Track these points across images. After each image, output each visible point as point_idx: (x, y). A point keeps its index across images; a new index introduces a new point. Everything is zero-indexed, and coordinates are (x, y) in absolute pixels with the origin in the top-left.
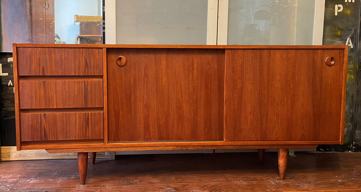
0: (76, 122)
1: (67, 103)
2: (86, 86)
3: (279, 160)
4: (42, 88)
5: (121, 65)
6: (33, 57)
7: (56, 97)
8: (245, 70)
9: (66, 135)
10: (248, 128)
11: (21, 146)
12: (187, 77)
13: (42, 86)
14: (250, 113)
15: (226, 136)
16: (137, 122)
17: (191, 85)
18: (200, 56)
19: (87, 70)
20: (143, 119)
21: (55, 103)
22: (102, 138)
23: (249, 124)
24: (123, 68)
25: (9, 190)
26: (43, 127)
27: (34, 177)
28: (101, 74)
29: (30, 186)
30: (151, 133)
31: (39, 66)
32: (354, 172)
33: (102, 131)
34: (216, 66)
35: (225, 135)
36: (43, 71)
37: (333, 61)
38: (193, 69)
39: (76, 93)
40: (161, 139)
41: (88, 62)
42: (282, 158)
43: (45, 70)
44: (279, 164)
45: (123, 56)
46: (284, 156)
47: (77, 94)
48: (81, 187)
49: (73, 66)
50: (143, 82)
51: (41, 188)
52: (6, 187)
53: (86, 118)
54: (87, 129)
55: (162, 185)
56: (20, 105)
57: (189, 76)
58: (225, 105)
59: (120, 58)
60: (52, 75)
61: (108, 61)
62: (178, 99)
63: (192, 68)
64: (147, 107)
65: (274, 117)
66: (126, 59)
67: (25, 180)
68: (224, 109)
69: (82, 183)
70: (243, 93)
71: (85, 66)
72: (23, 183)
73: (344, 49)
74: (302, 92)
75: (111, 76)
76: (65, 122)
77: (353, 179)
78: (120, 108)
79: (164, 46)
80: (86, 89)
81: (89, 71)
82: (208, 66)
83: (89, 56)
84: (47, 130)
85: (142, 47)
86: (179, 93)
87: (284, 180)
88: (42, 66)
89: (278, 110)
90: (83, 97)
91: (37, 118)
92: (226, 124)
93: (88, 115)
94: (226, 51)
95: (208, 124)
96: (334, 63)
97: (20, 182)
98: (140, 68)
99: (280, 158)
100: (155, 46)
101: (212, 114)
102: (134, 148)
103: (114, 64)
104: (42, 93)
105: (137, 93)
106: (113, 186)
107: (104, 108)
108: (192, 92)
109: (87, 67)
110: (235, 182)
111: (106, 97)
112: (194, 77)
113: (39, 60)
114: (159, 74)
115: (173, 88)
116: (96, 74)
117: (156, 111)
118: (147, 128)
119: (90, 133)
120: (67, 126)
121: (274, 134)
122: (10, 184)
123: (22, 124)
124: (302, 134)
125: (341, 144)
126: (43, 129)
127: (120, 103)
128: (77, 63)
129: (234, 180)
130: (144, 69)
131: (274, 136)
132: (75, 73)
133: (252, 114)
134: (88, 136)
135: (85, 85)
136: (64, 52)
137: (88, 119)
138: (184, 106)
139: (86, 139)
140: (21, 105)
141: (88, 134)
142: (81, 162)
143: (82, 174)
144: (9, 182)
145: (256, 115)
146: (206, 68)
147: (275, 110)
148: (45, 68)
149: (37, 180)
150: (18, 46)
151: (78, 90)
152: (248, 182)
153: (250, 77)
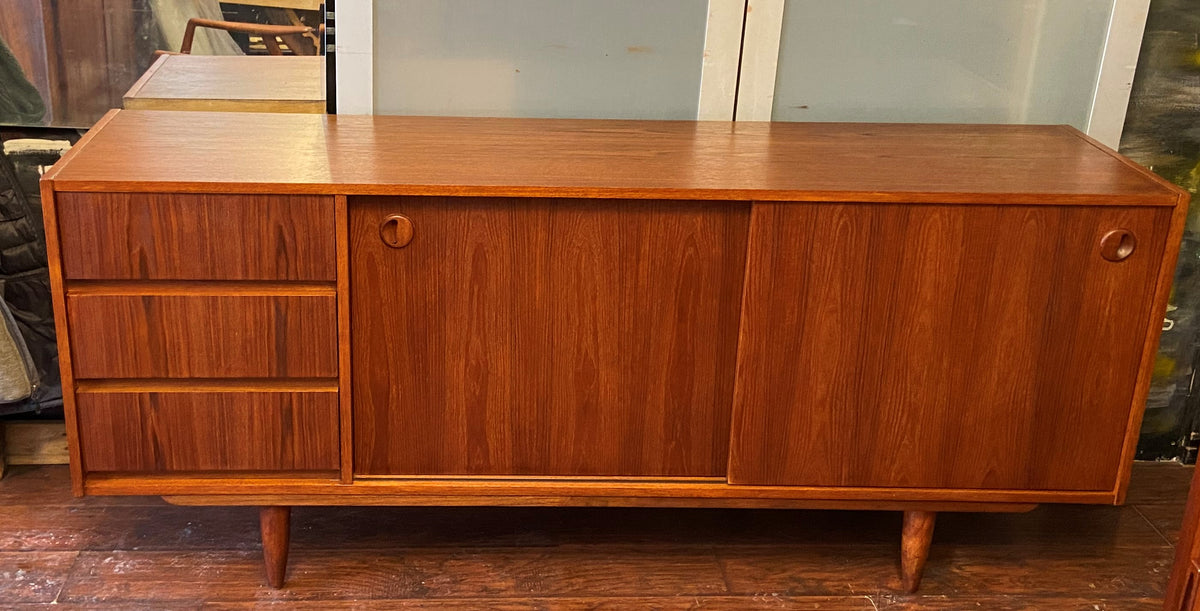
0: (251, 418)
1: (223, 364)
2: (283, 313)
3: (904, 538)
4: (143, 317)
5: (396, 245)
6: (109, 222)
7: (188, 343)
8: (814, 270)
9: (223, 454)
10: (811, 448)
11: (84, 484)
12: (617, 286)
13: (143, 311)
14: (822, 403)
15: (733, 470)
16: (447, 417)
17: (627, 310)
18: (663, 216)
19: (283, 263)
20: (466, 410)
21: (184, 362)
22: (336, 467)
23: (814, 437)
24: (401, 255)
25: (55, 602)
26: (150, 432)
27: (121, 542)
28: (330, 277)
29: (117, 586)
30: (491, 452)
31: (130, 251)
32: (1157, 566)
33: (334, 447)
34: (717, 251)
35: (732, 466)
36: (141, 266)
37: (1128, 244)
38: (638, 260)
39: (251, 334)
40: (522, 469)
41: (288, 239)
42: (916, 534)
43: (151, 265)
44: (904, 548)
45: (402, 213)
46: (921, 528)
47: (253, 336)
48: (271, 599)
49: (239, 251)
50: (466, 298)
51: (151, 596)
52: (44, 588)
53: (284, 407)
54: (288, 442)
55: (520, 603)
56: (75, 367)
57: (622, 279)
58: (740, 375)
59: (394, 222)
60: (173, 278)
61: (352, 229)
62: (583, 352)
63: (634, 257)
64: (480, 374)
65: (902, 417)
66: (414, 223)
67: (97, 560)
68: (736, 388)
69: (276, 585)
70: (804, 341)
71: (278, 253)
72: (94, 575)
73: (1173, 207)
74: (1005, 343)
75: (362, 276)
76: (217, 419)
77: (1144, 600)
78: (392, 377)
79: (540, 192)
80: (282, 323)
81: (292, 266)
82: (691, 251)
83: (292, 221)
84: (163, 439)
85: (466, 194)
86: (587, 333)
87: (913, 598)
88: (138, 249)
89: (915, 396)
90: (273, 347)
91: (131, 407)
92: (738, 435)
93: (291, 399)
94: (754, 209)
95: (679, 428)
96: (1129, 252)
97: (84, 566)
98: (460, 255)
99: (909, 534)
100: (510, 191)
101: (694, 399)
102: (434, 499)
103: (373, 238)
104: (144, 331)
105: (448, 332)
106: (369, 598)
107: (341, 380)
108: (631, 331)
109: (283, 255)
110: (754, 599)
111: (348, 346)
112: (640, 284)
113: (128, 230)
114: (524, 274)
115: (568, 318)
116: (313, 274)
117: (508, 388)
118: (477, 435)
119: (296, 453)
120: (225, 431)
121: (896, 466)
122: (56, 576)
123: (84, 422)
124: (988, 471)
125: (1115, 503)
126: (150, 438)
127: (391, 360)
128: (251, 241)
129: (753, 590)
130: (474, 256)
131: (893, 474)
132: (246, 271)
133: (827, 407)
134: (290, 459)
135: (277, 309)
136: (209, 204)
137: (290, 410)
138: (603, 373)
139: (285, 468)
140: (80, 366)
141: (290, 454)
142: (270, 529)
143: (275, 562)
144: (51, 568)
145: (841, 410)
146: (683, 256)
147: (908, 395)
148: (149, 256)
149: (133, 559)
150: (57, 189)
151: (255, 323)
152: (796, 601)
153: (833, 293)
